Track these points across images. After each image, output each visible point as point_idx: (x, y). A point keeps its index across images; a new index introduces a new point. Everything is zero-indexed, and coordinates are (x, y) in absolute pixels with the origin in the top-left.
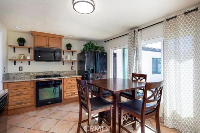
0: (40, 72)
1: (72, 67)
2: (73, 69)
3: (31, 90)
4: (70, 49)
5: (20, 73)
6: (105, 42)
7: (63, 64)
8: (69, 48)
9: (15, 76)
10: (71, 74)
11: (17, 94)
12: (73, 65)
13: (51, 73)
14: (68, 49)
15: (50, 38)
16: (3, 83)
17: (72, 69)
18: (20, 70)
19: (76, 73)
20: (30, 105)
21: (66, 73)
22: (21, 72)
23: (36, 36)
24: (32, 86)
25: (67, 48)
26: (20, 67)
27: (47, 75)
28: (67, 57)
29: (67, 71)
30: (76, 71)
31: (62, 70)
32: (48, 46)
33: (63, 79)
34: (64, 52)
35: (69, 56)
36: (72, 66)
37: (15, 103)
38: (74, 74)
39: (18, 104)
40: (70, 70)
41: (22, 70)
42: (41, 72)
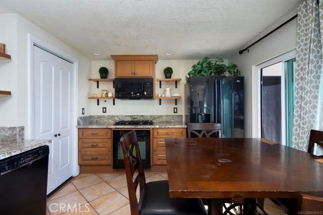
0: (126, 116)
1: (174, 108)
2: (177, 112)
3: (107, 142)
4: (170, 78)
5: (103, 116)
6: (241, 52)
7: (160, 104)
8: (167, 75)
9: (98, 119)
10: (173, 121)
11: (92, 145)
12: (176, 104)
13: (142, 118)
14: (166, 78)
15: (136, 62)
16: (79, 129)
17: (174, 112)
18: (103, 112)
19: (182, 120)
20: (107, 163)
21: (164, 119)
22: (104, 114)
23: (118, 62)
24: (109, 136)
25: (164, 75)
26: (103, 108)
27: (135, 120)
28: (165, 91)
29: (167, 116)
30: (182, 116)
31: (158, 114)
32: (133, 75)
33: (153, 128)
34: (162, 82)
35: (168, 89)
36: (176, 106)
37: (90, 158)
38: (179, 122)
39: (93, 159)
40: (172, 113)
41: (105, 112)
42: (128, 116)
